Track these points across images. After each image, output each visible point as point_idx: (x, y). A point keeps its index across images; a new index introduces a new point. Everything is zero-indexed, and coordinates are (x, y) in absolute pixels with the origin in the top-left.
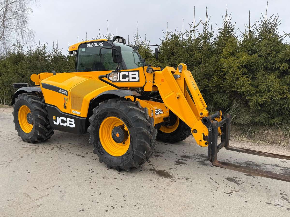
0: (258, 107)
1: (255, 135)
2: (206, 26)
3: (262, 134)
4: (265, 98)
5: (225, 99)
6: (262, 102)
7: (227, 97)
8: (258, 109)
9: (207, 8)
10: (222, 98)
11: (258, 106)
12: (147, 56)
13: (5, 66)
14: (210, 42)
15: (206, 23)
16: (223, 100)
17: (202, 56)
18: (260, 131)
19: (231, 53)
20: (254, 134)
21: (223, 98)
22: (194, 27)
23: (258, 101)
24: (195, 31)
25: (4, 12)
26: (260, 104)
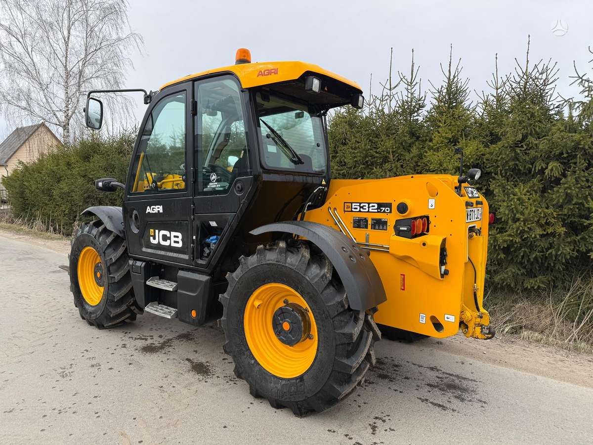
1: (495, 311)
2: (412, 87)
3: (510, 310)
4: (510, 235)
6: (505, 243)
8: (499, 257)
9: (413, 51)
13: (68, 164)
14: (419, 117)
15: (412, 80)
17: (394, 147)
18: (507, 304)
19: (451, 140)
20: (494, 308)
22: (391, 88)
23: (497, 241)
24: (392, 97)
25: (81, 68)
26: (502, 247)
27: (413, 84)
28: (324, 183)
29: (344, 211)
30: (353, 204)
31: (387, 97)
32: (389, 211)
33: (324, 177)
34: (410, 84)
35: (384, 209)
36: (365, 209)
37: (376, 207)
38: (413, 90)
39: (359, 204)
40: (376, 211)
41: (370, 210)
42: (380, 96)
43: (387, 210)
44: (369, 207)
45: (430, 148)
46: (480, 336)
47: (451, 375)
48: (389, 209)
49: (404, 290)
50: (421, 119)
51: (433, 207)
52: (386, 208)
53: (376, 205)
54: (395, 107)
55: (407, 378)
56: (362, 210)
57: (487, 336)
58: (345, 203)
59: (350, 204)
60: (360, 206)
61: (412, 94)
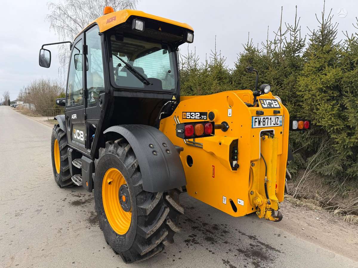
0: (348, 152)
2: (295, 33)
5: (307, 136)
7: (309, 133)
8: (348, 154)
9: (296, 7)
10: (302, 135)
11: (349, 150)
12: (219, 77)
14: (300, 54)
15: (295, 28)
16: (303, 137)
19: (320, 69)
20: (347, 193)
21: (304, 134)
22: (281, 35)
23: (345, 142)
24: (282, 41)
26: (349, 147)
27: (296, 31)
28: (174, 98)
29: (183, 118)
30: (187, 113)
31: (278, 41)
32: (206, 118)
33: (175, 95)
34: (294, 31)
35: (203, 116)
36: (193, 117)
37: (199, 116)
38: (296, 35)
39: (190, 113)
40: (199, 118)
41: (196, 118)
42: (273, 41)
43: (205, 117)
44: (195, 115)
45: (303, 75)
46: (271, 218)
47: (263, 244)
48: (206, 116)
49: (214, 177)
50: (301, 55)
51: (231, 115)
52: (204, 116)
53: (199, 114)
54: (283, 47)
55: (226, 243)
56: (192, 118)
57: (276, 219)
58: (183, 112)
59: (186, 113)
60: (190, 114)
61: (295, 37)
